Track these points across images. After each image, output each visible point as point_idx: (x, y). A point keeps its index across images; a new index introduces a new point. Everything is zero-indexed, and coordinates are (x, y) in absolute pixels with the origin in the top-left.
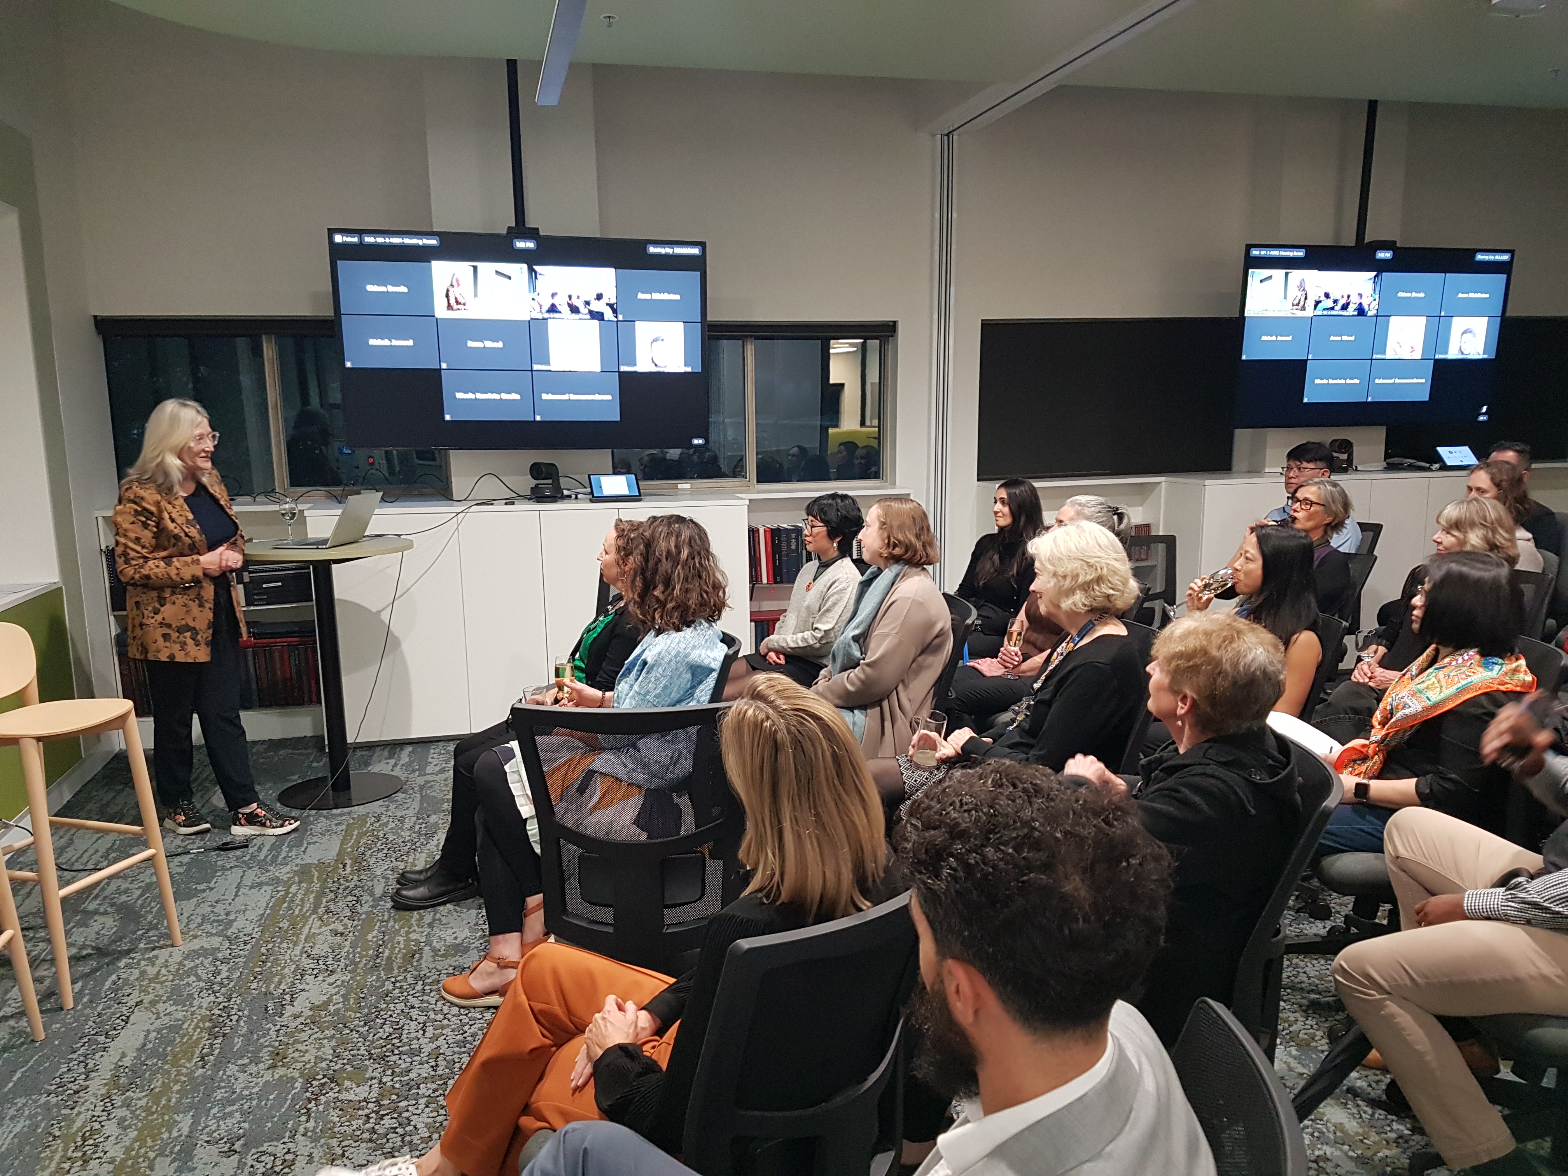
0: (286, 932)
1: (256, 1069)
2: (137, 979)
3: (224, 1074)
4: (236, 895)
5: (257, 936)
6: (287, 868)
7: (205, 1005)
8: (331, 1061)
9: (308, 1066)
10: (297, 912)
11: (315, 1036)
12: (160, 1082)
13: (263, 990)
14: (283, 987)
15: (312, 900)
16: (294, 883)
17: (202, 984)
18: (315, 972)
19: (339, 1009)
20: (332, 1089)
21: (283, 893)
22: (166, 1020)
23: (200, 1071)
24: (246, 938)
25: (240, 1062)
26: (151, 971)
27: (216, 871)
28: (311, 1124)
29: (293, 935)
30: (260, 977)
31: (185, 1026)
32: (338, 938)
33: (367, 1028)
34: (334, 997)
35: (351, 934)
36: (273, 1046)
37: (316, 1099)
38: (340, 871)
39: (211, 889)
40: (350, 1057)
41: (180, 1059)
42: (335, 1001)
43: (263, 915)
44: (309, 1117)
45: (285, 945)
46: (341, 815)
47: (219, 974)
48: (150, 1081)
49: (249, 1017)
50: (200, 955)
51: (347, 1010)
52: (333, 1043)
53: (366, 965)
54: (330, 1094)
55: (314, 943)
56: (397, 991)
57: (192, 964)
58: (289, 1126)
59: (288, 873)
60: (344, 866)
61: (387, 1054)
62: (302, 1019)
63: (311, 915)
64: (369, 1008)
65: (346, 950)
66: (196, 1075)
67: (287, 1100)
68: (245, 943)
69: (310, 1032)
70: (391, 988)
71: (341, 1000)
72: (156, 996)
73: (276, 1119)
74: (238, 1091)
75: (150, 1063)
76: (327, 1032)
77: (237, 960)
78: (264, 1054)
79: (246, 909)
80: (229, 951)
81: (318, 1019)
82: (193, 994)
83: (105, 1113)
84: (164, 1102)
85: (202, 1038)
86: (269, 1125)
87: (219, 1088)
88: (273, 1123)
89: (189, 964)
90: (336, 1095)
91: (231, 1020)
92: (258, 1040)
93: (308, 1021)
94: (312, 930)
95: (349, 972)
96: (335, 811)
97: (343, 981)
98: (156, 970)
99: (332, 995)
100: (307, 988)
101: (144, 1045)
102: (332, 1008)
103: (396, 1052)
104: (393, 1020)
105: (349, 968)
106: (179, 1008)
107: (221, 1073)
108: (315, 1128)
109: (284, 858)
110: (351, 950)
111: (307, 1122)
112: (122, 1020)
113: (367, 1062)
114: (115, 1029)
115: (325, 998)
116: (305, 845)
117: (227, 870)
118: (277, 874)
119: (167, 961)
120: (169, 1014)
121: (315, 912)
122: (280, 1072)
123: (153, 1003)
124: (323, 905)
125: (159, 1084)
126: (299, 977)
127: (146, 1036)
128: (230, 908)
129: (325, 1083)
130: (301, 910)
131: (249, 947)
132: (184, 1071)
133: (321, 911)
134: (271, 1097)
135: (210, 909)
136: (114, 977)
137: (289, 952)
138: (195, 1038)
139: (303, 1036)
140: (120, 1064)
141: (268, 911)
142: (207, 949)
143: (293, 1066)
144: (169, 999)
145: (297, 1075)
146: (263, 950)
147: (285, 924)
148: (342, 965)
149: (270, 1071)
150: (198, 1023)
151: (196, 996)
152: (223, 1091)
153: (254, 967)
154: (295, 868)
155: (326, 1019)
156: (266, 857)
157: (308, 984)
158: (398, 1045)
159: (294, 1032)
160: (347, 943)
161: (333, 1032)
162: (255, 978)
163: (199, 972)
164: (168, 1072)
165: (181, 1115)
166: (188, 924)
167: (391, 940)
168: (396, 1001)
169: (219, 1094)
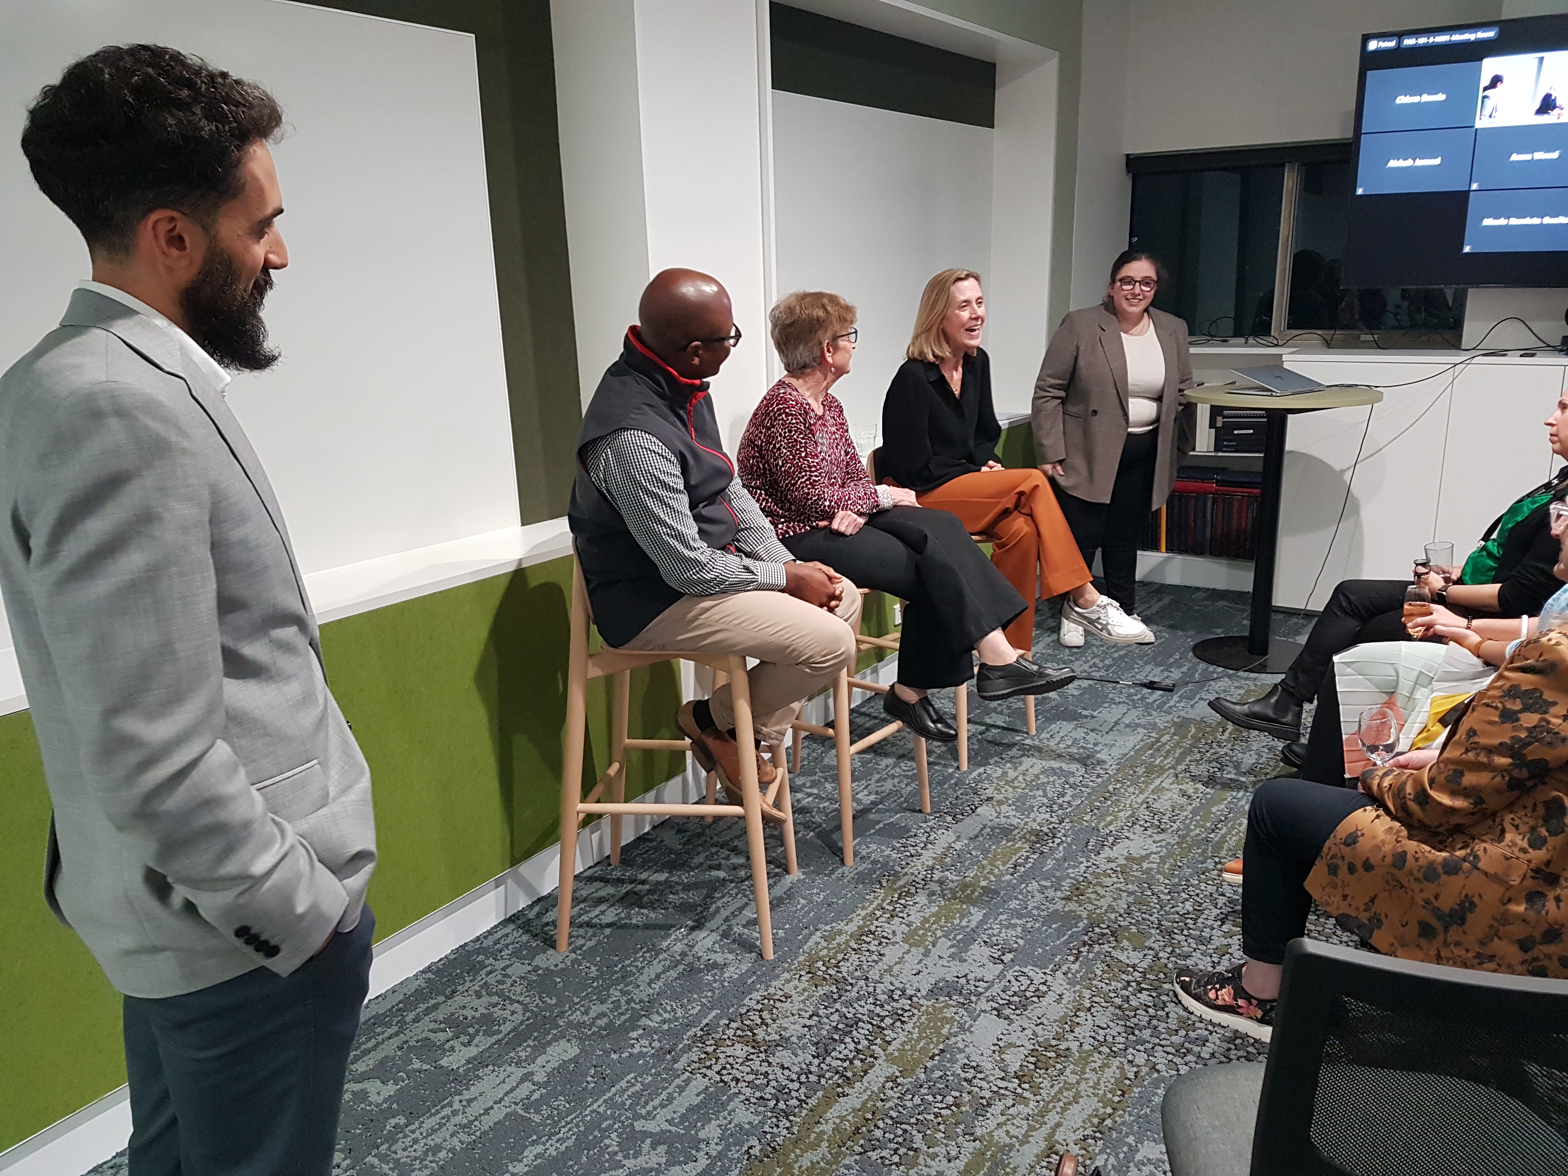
0: (1139, 777)
1: (1053, 894)
2: (997, 778)
3: (1025, 888)
4: (1111, 730)
5: (1111, 773)
6: (1169, 718)
7: (1039, 820)
8: (1121, 916)
9: (1097, 911)
10: (1157, 762)
11: (1118, 885)
12: (974, 873)
13: (1093, 825)
14: (1111, 828)
15: (1177, 755)
16: (1168, 733)
17: (1045, 801)
18: (1148, 824)
19: (1152, 869)
20: (1109, 942)
21: (1153, 740)
22: (1003, 820)
23: (1009, 877)
24: (1102, 772)
25: (1044, 883)
26: (1012, 774)
27: (1104, 703)
28: (1076, 966)
29: (1144, 782)
30: (1096, 811)
31: (1015, 833)
32: (1185, 800)
33: (1169, 897)
34: (1154, 856)
36: (1076, 880)
37: (1090, 945)
38: (1218, 735)
39: (1093, 717)
40: (1140, 919)
41: (998, 860)
42: (1151, 860)
43: (1126, 754)
44: (1077, 959)
45: (1131, 789)
46: (1246, 679)
47: (1063, 796)
48: (968, 869)
49: (1069, 845)
50: (1055, 774)
51: (1158, 872)
52: (1131, 899)
53: (1197, 835)
54: (1105, 946)
55: (1159, 797)
57: (1046, 780)
58: (1056, 960)
59: (1168, 722)
61: (1176, 931)
62: (1113, 865)
63: (1169, 768)
64: (1180, 879)
65: (1185, 813)
66: (1003, 879)
67: (1065, 934)
68: (1098, 776)
69: (1115, 880)
70: (1211, 867)
71: (1158, 861)
72: (1005, 798)
73: (1048, 948)
74: (1029, 908)
75: (974, 854)
76: (1130, 886)
77: (1083, 789)
78: (1066, 884)
79: (1114, 745)
80: (1081, 779)
81: (1128, 870)
82: (1033, 807)
83: (923, 882)
84: (969, 892)
85: (1022, 848)
86: (1040, 950)
87: (1016, 898)
88: (1045, 951)
89: (1043, 779)
90: (1111, 949)
91: (1053, 842)
92: (1067, 869)
93: (1118, 869)
94: (1164, 784)
95: (1179, 836)
97: (1168, 843)
98: (1016, 774)
99: (1152, 853)
100: (1132, 837)
101: (977, 836)
102: (1145, 865)
103: (1185, 932)
105: (1180, 832)
106: (1018, 814)
107: (1023, 886)
108: (1077, 972)
109: (1170, 707)
110: (1191, 816)
111: (1073, 963)
112: (971, 809)
113: (1153, 931)
114: (963, 815)
115: (1144, 853)
116: (1196, 700)
117: (1115, 704)
118: (1157, 720)
119: (1027, 770)
120: (1007, 817)
121: (1174, 768)
122: (1072, 906)
123: (1000, 803)
124: (1185, 763)
125: (972, 875)
126: (1130, 824)
127: (982, 829)
128: (1100, 740)
129: (1107, 934)
130: (1162, 761)
131: (1100, 780)
132: (996, 871)
133: (1181, 768)
135: (1083, 735)
136: (981, 770)
137: (1133, 797)
138: (1017, 846)
140: (953, 845)
141: (1132, 753)
142: (1064, 771)
143: (1085, 906)
144: (1014, 804)
145: (1085, 916)
146: (1111, 788)
147: (1141, 770)
148: (1175, 826)
149: (1064, 902)
150: (1026, 834)
151: (1035, 809)
152: (1018, 902)
153: (1095, 800)
154: (1176, 720)
155: (1135, 873)
157: (1135, 833)
159: (1102, 874)
160: (1190, 808)
161: (1136, 888)
162: (1092, 811)
163: (1048, 788)
164: (984, 867)
165: (976, 909)
167: (1234, 819)
169: (1014, 904)
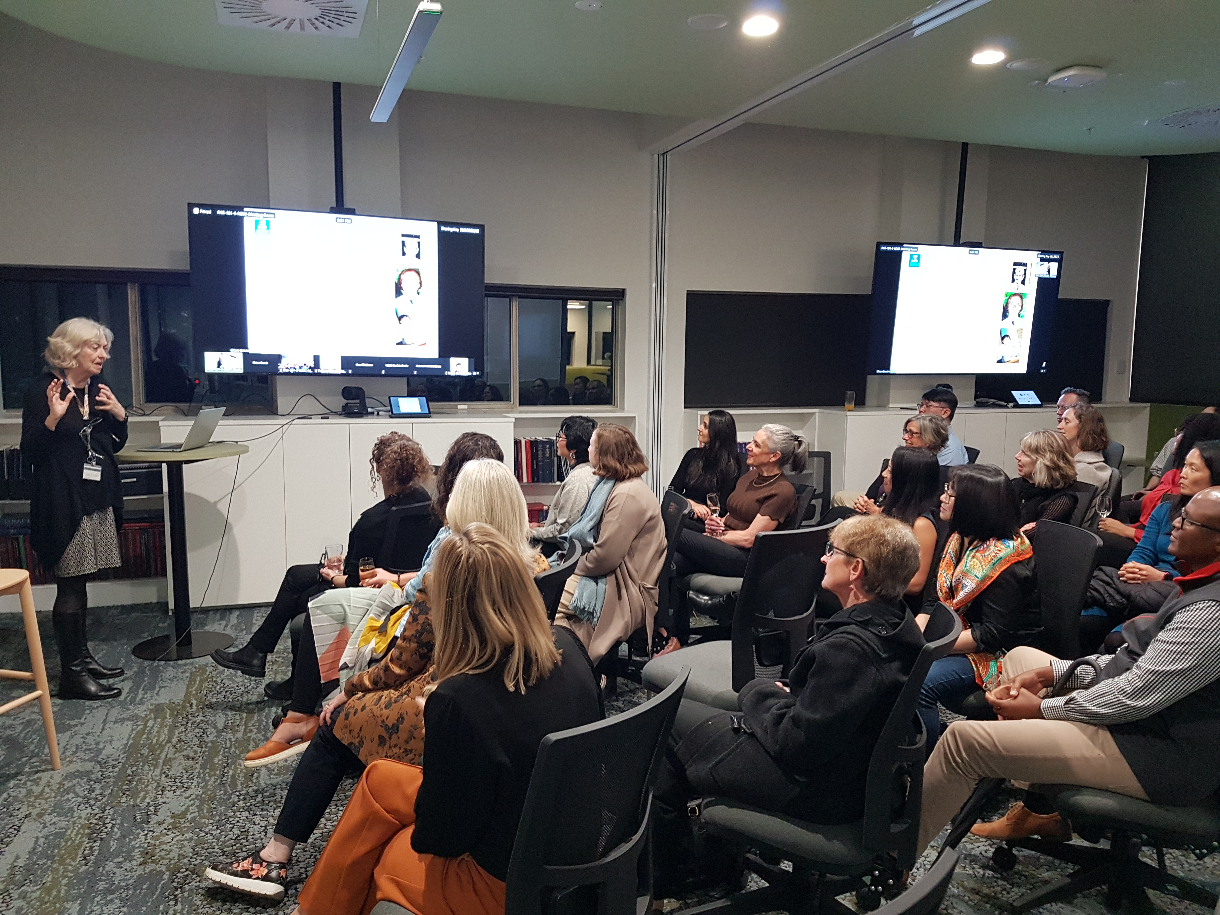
0: (147, 757)
1: (129, 865)
2: (25, 797)
3: (103, 870)
4: (103, 729)
5: (123, 761)
7: (83, 816)
8: (191, 858)
9: (172, 862)
10: (155, 741)
11: (177, 838)
12: (50, 877)
13: (132, 803)
14: (147, 800)
15: (166, 732)
16: (150, 719)
17: (80, 800)
18: (173, 788)
19: (195, 817)
20: (194, 879)
21: (142, 727)
22: (52, 828)
23: (84, 868)
24: (114, 763)
25: (116, 860)
26: (36, 790)
27: (85, 710)
28: (179, 907)
29: (153, 759)
30: (127, 793)
31: (69, 832)
32: (191, 762)
33: (219, 831)
34: (191, 808)
35: (201, 758)
36: (143, 847)
37: (181, 888)
38: (188, 709)
39: (83, 724)
40: (207, 854)
41: (66, 859)
42: (191, 811)
43: (126, 744)
44: (177, 901)
45: (146, 767)
46: (186, 665)
47: (93, 791)
48: (42, 877)
49: (121, 825)
50: (76, 777)
51: (202, 818)
52: (193, 844)
53: (215, 782)
54: (192, 883)
55: (170, 766)
56: (242, 802)
57: (70, 784)
58: (161, 909)
59: (145, 711)
60: (191, 705)
62: (165, 826)
63: (166, 743)
64: (220, 816)
65: (197, 771)
66: (80, 871)
67: (157, 889)
68: (114, 767)
69: (173, 835)
70: (236, 800)
71: (197, 810)
72: (42, 809)
73: (149, 904)
74: (116, 883)
75: (41, 863)
76: (186, 835)
77: (108, 780)
78: (136, 853)
79: (112, 740)
80: (100, 773)
81: (178, 825)
82: (72, 808)
84: (54, 893)
85: (83, 842)
86: (144, 909)
87: (100, 881)
88: (147, 907)
89: (67, 784)
90: (198, 884)
91: (106, 828)
92: (130, 842)
93: (170, 827)
94: (168, 756)
95: (202, 788)
96: (180, 662)
97: (197, 795)
98: (41, 788)
99: (189, 806)
100: (167, 801)
101: (34, 849)
102: (189, 817)
104: (240, 824)
105: (201, 785)
106: (62, 818)
107: (101, 869)
109: (141, 699)
110: (201, 771)
111: (175, 905)
112: (15, 829)
114: (9, 836)
115: (183, 809)
116: (157, 689)
117: (94, 708)
118: (136, 712)
119: (49, 782)
120: (54, 823)
121: (169, 741)
122: (150, 867)
123: (40, 815)
124: (175, 736)
125: (49, 879)
126: (160, 793)
127: (36, 842)
128: (99, 740)
129: (188, 875)
130: (158, 740)
131: (117, 769)
132: (70, 868)
133: (174, 740)
134: (144, 887)
135: (83, 740)
136: (5, 795)
137: (150, 773)
138: (77, 842)
139: (167, 839)
140: (15, 864)
141: (131, 741)
142: (82, 772)
143: (161, 862)
144: (53, 812)
145: (164, 869)
146: (129, 772)
147: (145, 751)
148: (195, 783)
149: (142, 867)
150: (79, 829)
151: (76, 810)
152: (104, 883)
153: (122, 785)
154: (150, 707)
155: (185, 825)
156: (126, 698)
157: (168, 798)
158: (246, 844)
159: (160, 836)
160: (198, 766)
161: (192, 835)
162: (124, 794)
163: (77, 790)
164: (57, 870)
165: (70, 903)
166: (64, 753)
167: (234, 763)
168: (241, 810)
169: (101, 886)
